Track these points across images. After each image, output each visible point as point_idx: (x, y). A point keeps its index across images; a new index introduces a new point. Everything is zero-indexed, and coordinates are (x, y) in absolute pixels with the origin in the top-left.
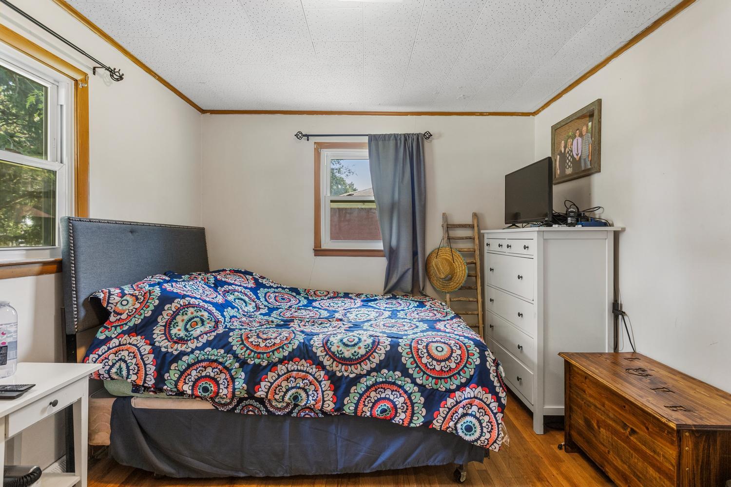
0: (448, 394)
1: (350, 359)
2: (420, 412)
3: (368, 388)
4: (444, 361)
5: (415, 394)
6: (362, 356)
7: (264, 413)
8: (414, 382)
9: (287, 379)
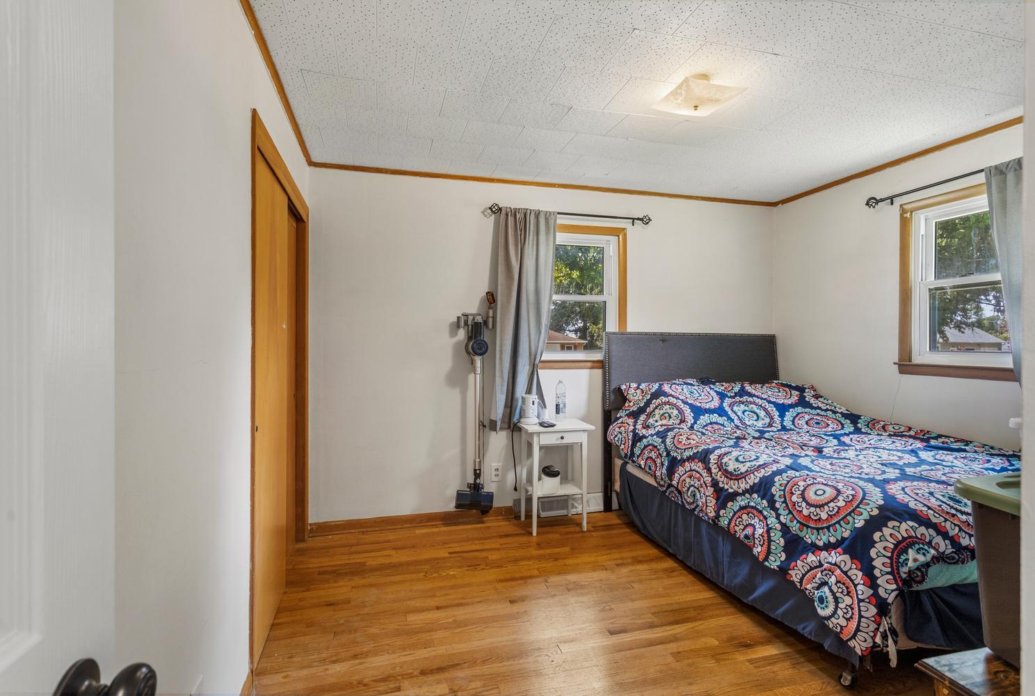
0: (814, 549)
1: (731, 473)
2: (779, 555)
3: (742, 508)
4: (816, 506)
5: (776, 531)
6: (742, 474)
7: (680, 502)
8: (778, 517)
9: (690, 477)
